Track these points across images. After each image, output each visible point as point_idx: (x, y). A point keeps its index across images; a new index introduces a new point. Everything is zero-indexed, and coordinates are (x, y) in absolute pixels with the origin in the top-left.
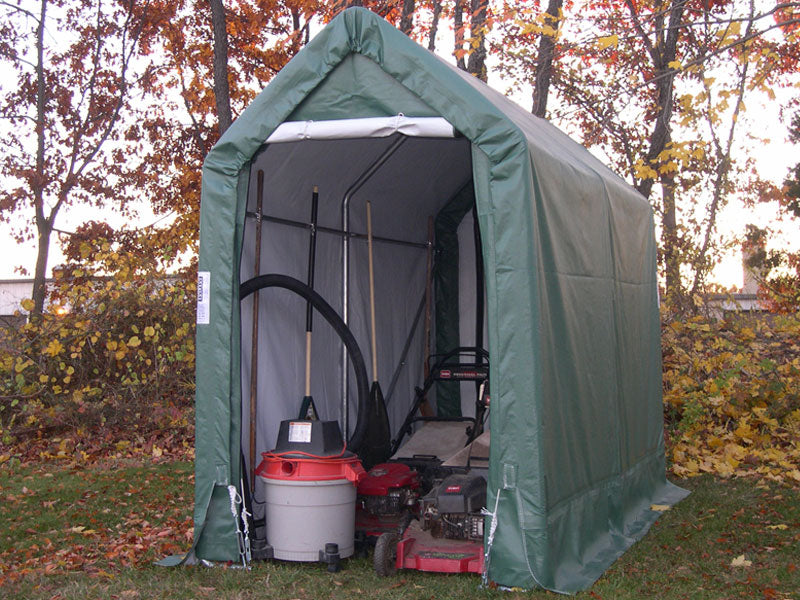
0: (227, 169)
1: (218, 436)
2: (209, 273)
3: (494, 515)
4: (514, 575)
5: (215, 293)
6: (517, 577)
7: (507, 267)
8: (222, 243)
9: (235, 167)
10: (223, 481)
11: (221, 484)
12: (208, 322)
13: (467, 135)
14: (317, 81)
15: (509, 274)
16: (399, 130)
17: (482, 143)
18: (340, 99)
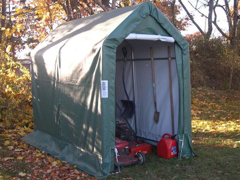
0: (113, 47)
1: (111, 133)
2: (107, 81)
3: (183, 141)
4: (187, 154)
5: (109, 87)
6: (187, 155)
7: (186, 78)
8: (112, 71)
9: (116, 46)
10: (113, 147)
11: (112, 148)
12: (108, 97)
13: (178, 43)
14: (140, 22)
15: (187, 79)
16: (160, 39)
17: (181, 45)
18: (144, 28)
